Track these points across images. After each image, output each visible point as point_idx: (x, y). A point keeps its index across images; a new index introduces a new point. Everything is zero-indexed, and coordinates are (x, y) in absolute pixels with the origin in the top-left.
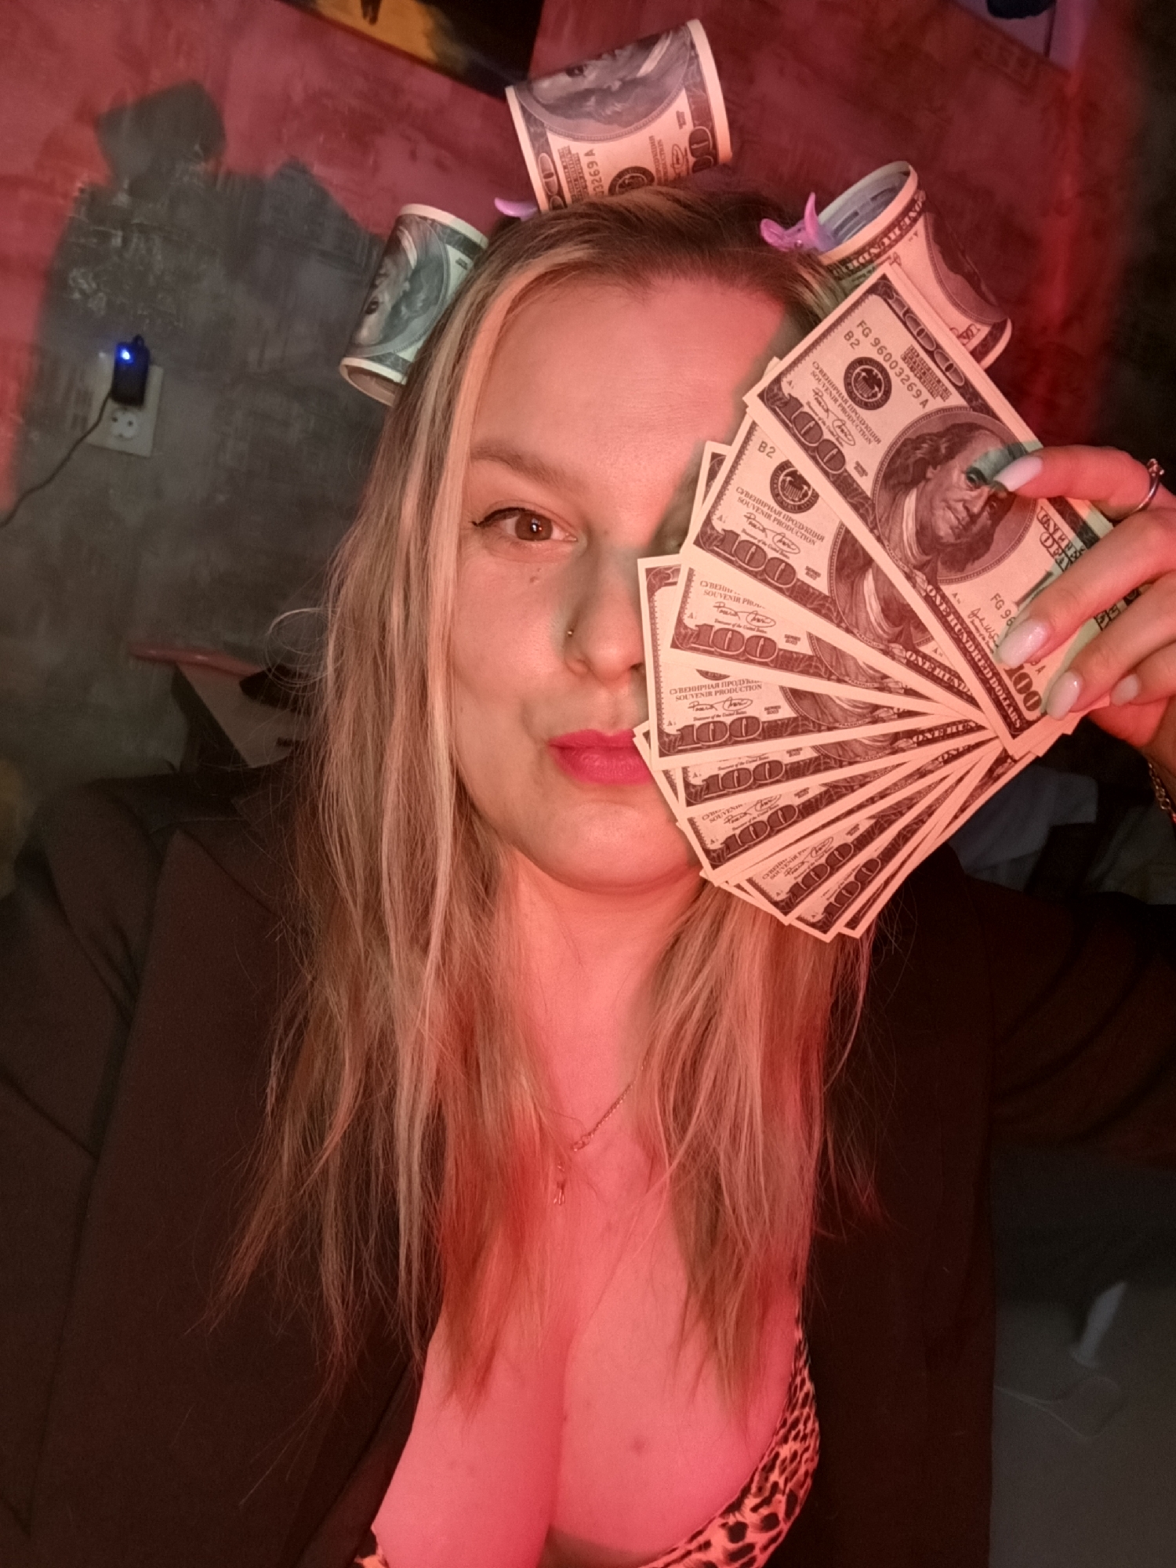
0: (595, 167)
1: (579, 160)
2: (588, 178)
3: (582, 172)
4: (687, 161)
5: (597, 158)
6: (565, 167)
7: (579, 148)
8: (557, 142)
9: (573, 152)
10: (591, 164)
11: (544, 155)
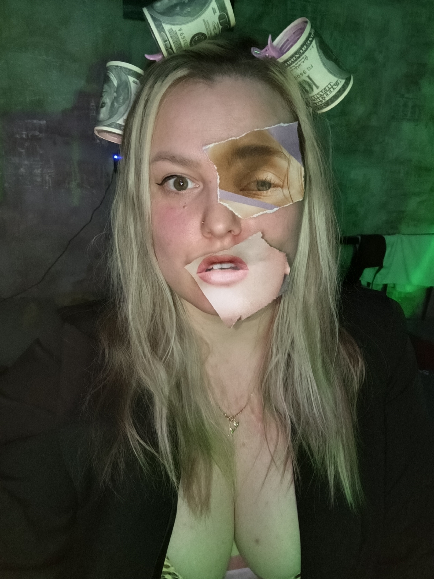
1: (176, 33)
2: (181, 41)
3: (179, 38)
4: (219, 28)
5: (183, 31)
6: (171, 37)
8: (167, 27)
9: (174, 30)
10: (181, 34)
11: (162, 33)
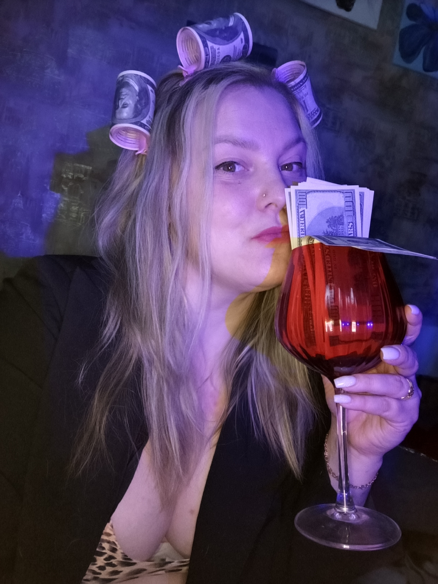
0: (219, 54)
1: (215, 50)
2: (217, 57)
3: (216, 55)
5: (220, 51)
6: (212, 53)
7: (216, 47)
8: (210, 44)
9: (214, 48)
10: (219, 53)
11: (207, 48)
